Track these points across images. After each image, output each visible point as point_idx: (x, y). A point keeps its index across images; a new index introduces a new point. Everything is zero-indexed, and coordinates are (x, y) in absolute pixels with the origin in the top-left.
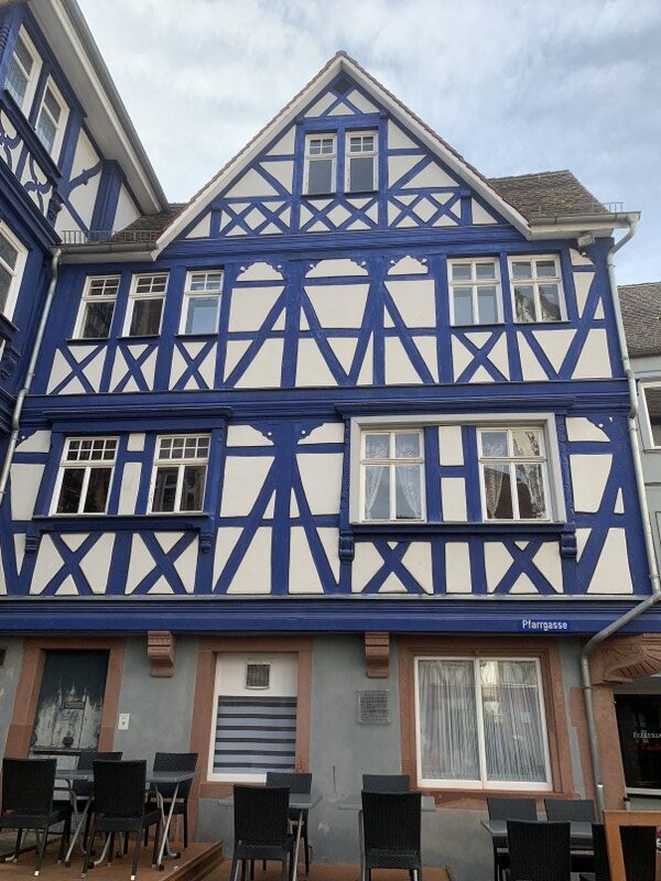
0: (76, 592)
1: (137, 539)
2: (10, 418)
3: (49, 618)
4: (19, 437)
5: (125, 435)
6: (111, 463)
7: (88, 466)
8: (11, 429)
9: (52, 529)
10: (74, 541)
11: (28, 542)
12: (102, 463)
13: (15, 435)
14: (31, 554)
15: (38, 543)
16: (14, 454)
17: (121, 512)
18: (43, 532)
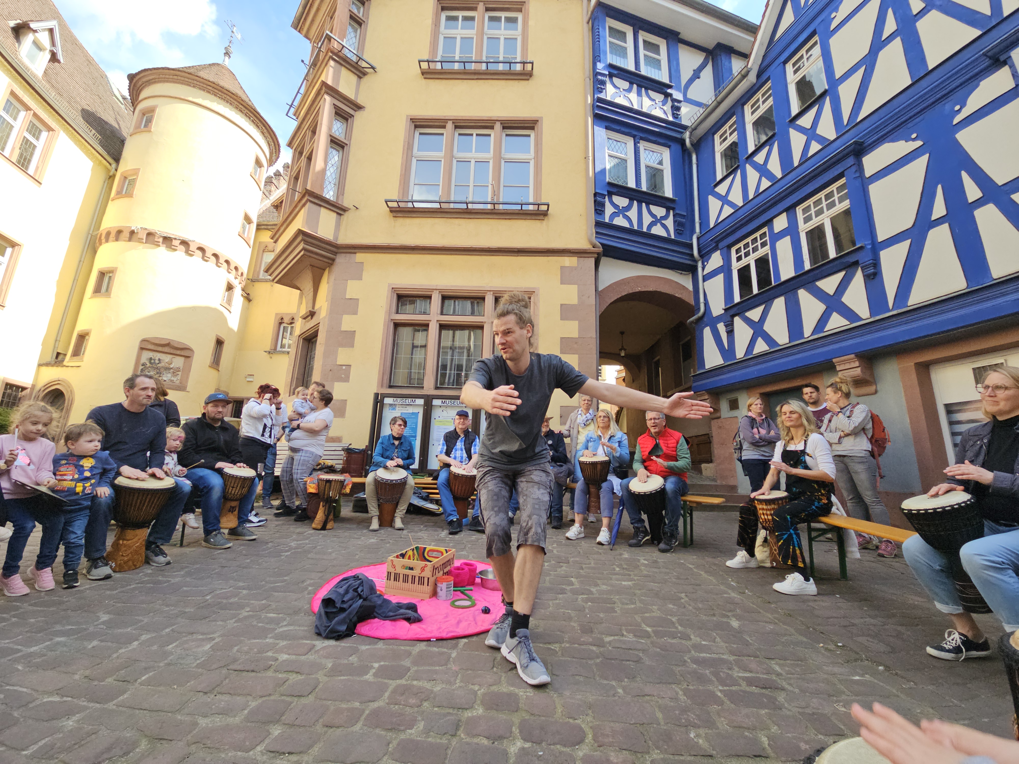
0: (768, 348)
1: (802, 294)
2: (692, 255)
3: (753, 371)
4: (703, 264)
5: (769, 222)
6: (767, 249)
7: (751, 260)
8: (696, 261)
9: (738, 312)
10: (755, 314)
11: (726, 326)
12: (761, 252)
13: (700, 264)
14: (730, 332)
15: (732, 324)
16: (703, 276)
17: (784, 277)
18: (733, 316)
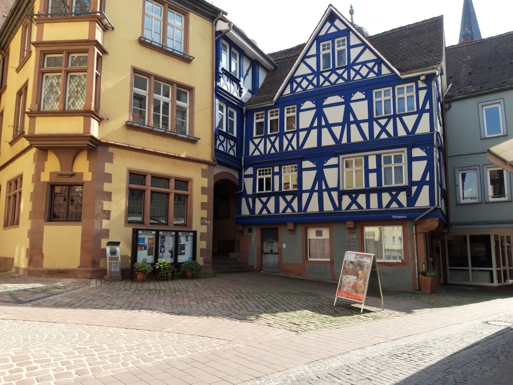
0: (267, 213)
1: (281, 198)
2: (241, 164)
3: (260, 220)
4: (244, 170)
5: (273, 167)
6: (270, 176)
7: (264, 177)
8: (242, 167)
10: (264, 199)
11: (253, 200)
14: (254, 203)
16: (244, 175)
17: (275, 190)
18: (256, 197)
